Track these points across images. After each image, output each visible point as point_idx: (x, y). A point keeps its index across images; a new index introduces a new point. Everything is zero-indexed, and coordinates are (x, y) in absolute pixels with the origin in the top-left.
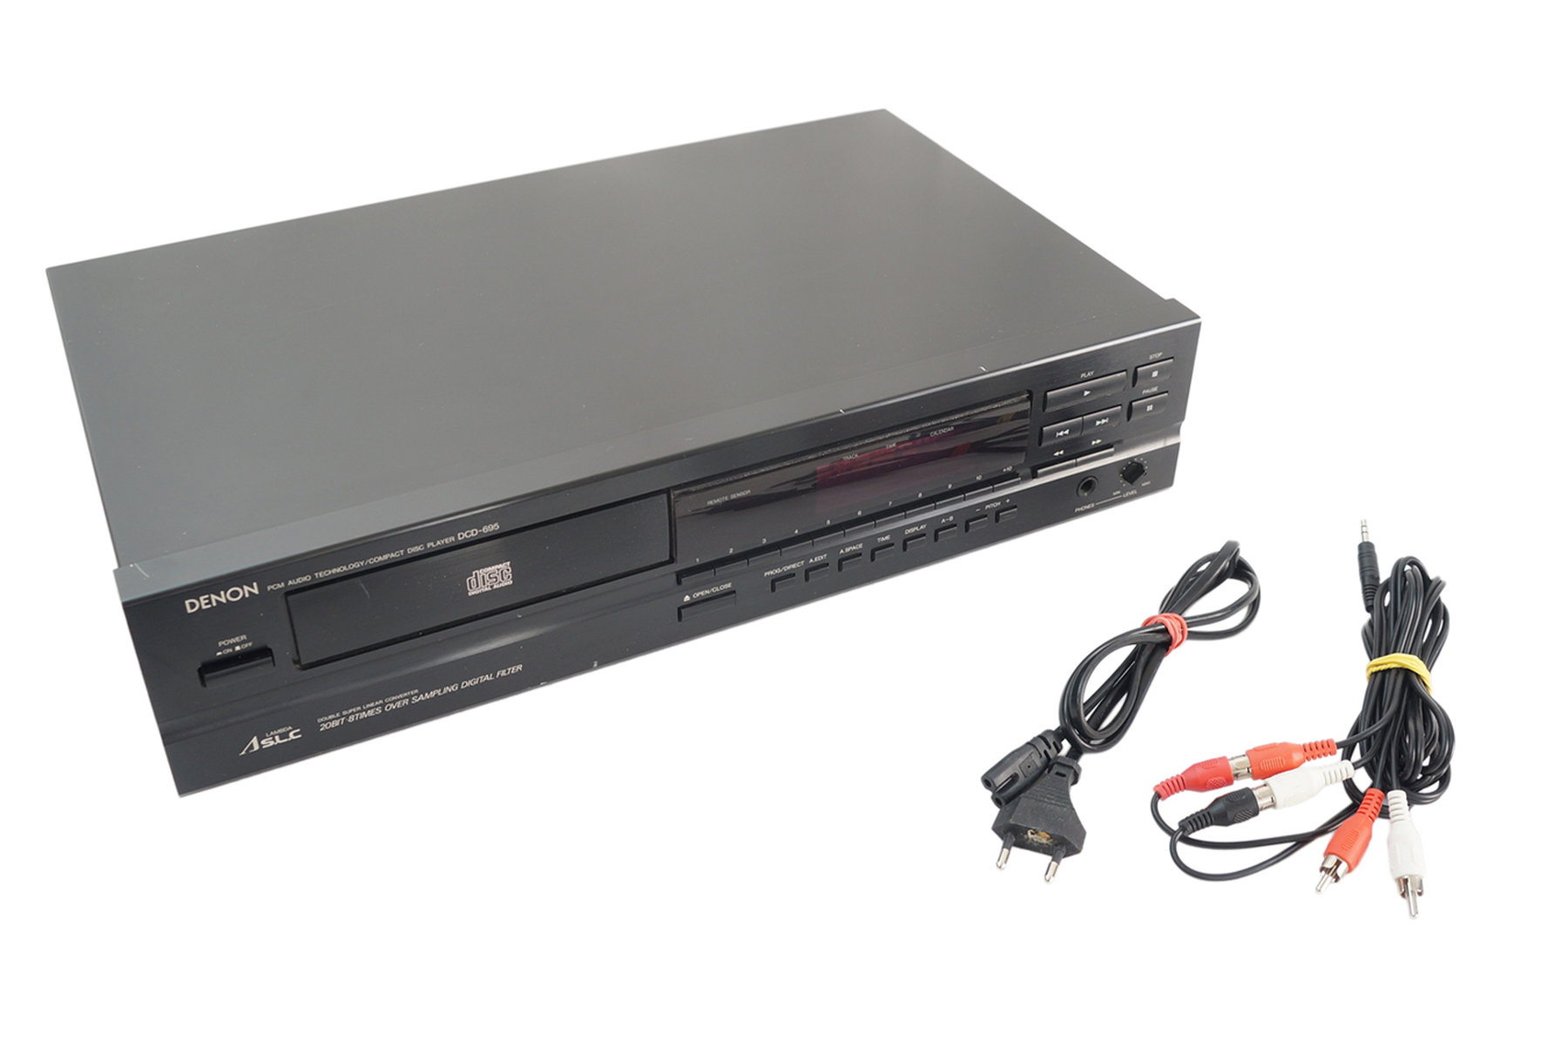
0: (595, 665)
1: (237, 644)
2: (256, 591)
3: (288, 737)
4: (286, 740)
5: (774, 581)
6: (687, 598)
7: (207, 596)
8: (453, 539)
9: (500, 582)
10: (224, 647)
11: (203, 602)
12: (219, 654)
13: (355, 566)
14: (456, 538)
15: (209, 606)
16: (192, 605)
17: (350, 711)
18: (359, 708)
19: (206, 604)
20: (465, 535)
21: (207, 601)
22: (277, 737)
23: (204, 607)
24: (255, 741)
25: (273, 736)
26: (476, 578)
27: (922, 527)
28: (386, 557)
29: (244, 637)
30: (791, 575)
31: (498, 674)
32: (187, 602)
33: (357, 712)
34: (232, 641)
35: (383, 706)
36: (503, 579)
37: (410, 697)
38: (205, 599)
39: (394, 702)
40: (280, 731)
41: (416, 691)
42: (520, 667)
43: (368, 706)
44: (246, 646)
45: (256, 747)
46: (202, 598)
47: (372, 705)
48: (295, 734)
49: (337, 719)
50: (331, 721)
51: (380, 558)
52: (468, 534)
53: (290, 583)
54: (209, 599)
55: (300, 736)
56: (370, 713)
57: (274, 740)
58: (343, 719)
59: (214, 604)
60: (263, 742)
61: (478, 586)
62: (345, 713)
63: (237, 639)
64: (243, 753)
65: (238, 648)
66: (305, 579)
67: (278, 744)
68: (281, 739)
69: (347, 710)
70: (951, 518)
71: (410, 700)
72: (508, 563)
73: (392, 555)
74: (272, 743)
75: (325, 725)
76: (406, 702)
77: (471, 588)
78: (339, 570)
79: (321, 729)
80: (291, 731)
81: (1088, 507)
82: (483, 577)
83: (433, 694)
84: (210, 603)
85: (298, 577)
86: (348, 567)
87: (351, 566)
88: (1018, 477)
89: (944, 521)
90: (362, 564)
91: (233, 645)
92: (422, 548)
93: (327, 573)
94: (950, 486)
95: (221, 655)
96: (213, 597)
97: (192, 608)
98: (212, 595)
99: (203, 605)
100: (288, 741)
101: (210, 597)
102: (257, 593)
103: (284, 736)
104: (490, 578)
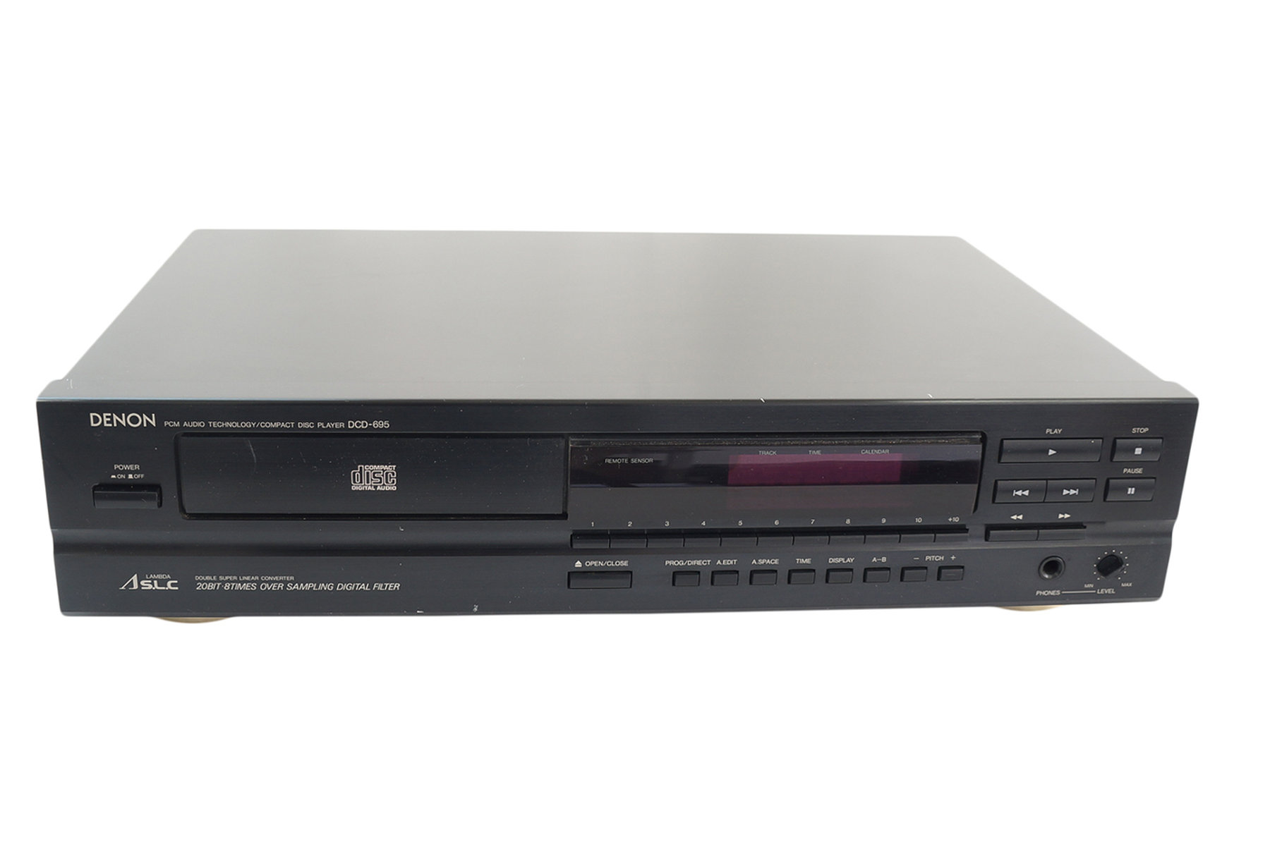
0: (476, 609)
1: (130, 472)
2: (153, 423)
3: (166, 586)
4: (163, 588)
5: (677, 574)
6: (578, 564)
7: (110, 415)
8: (342, 425)
9: (384, 485)
10: (117, 472)
11: (105, 420)
12: (113, 477)
13: (247, 425)
14: (346, 425)
16: (96, 420)
17: (227, 578)
18: (235, 578)
19: (108, 422)
20: (355, 424)
21: (109, 419)
22: (155, 582)
23: (106, 425)
24: (135, 578)
25: (153, 580)
26: (361, 472)
27: (848, 560)
28: (277, 425)
29: (137, 467)
30: (696, 572)
31: (375, 586)
32: (92, 415)
33: (233, 582)
34: (126, 467)
35: (259, 582)
36: (387, 482)
37: (286, 582)
38: (107, 417)
39: (270, 582)
40: (159, 576)
41: (292, 578)
42: (397, 586)
43: (244, 578)
44: (138, 476)
45: (136, 587)
46: (105, 415)
47: (248, 578)
49: (214, 582)
50: (208, 582)
51: (271, 425)
52: (358, 424)
53: (185, 424)
54: (111, 417)
55: (176, 588)
56: (246, 586)
57: (153, 584)
58: (219, 584)
59: (115, 425)
60: (142, 583)
61: (361, 482)
62: (221, 578)
63: (131, 467)
64: (123, 588)
65: (130, 476)
66: (199, 424)
67: (156, 590)
68: (159, 586)
69: (225, 576)
70: (884, 559)
71: (285, 586)
72: (394, 466)
73: (284, 424)
74: (150, 587)
75: (202, 585)
76: (281, 586)
77: (355, 482)
78: (231, 425)
79: (197, 588)
80: (169, 580)
81: (1053, 593)
82: (368, 473)
83: (308, 586)
84: (111, 422)
85: (193, 421)
86: (239, 425)
87: (243, 425)
88: (967, 532)
89: (875, 559)
90: (254, 425)
91: (127, 472)
92: (312, 425)
93: (220, 424)
94: (884, 521)
95: (114, 478)
96: (115, 417)
97: (95, 423)
98: (114, 415)
99: (105, 422)
100: (165, 590)
101: (112, 415)
102: (154, 425)
103: (162, 583)
104: (375, 477)
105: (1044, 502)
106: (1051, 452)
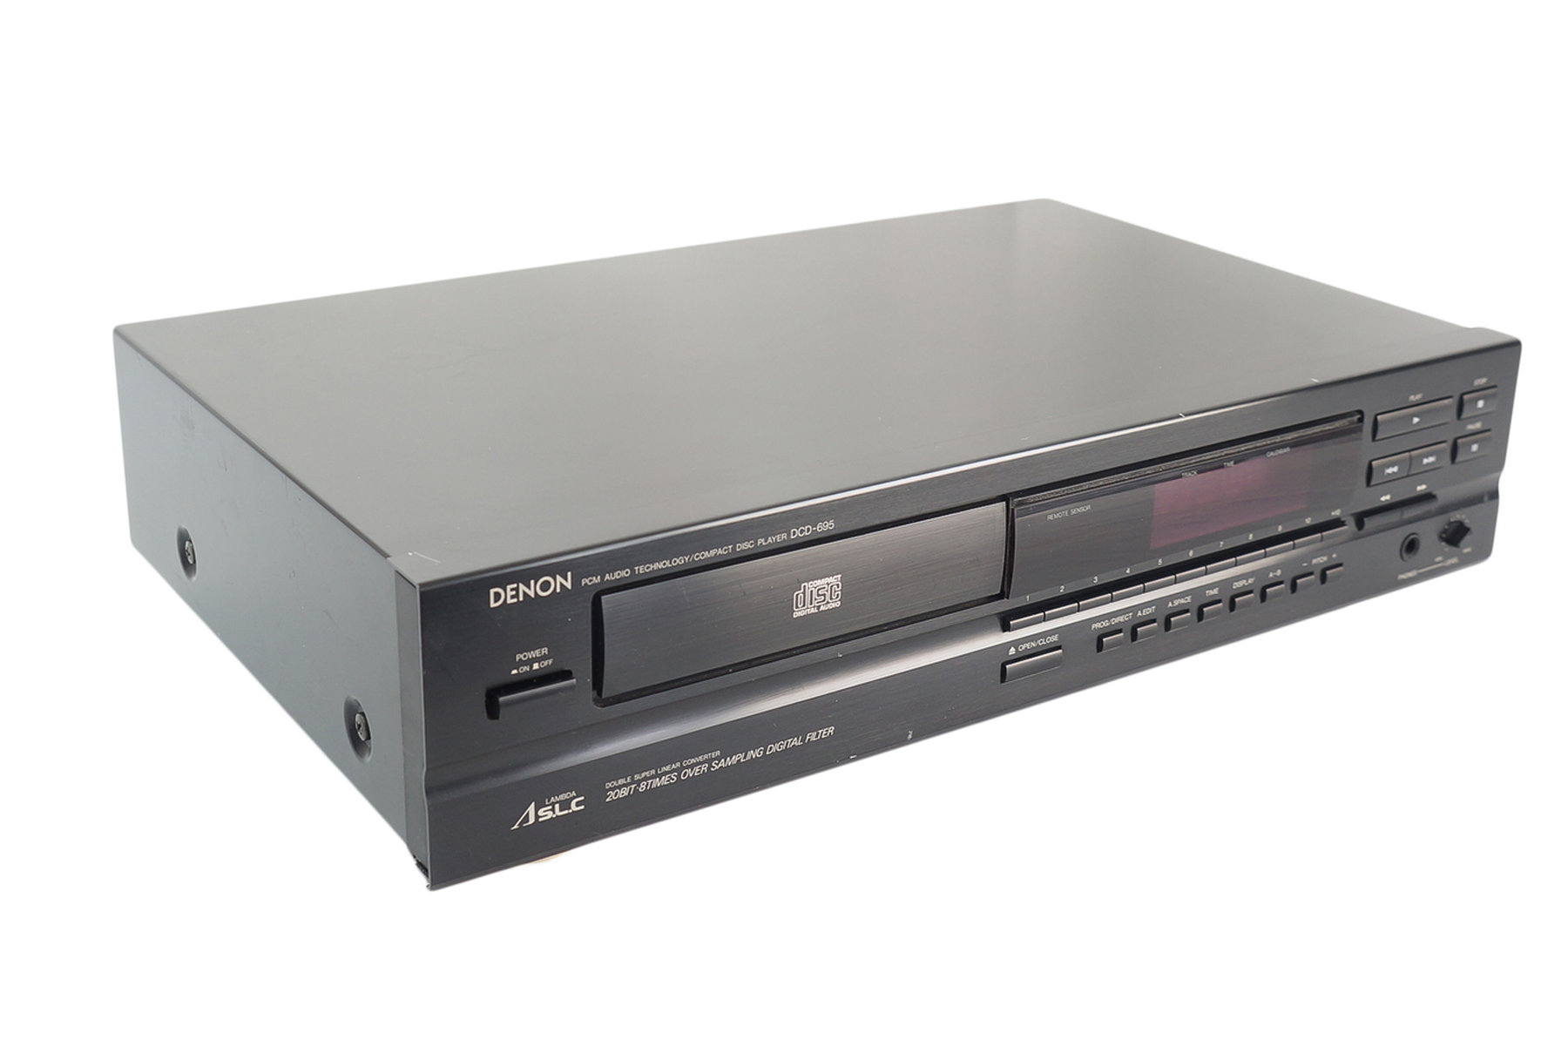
0: (910, 736)
1: (536, 660)
2: (568, 585)
3: (570, 808)
4: (566, 812)
5: (1100, 640)
6: (1012, 651)
7: (515, 586)
8: (784, 536)
9: (828, 602)
10: (522, 663)
11: (510, 593)
12: (514, 672)
13: (679, 561)
14: (789, 535)
15: (515, 600)
16: (497, 597)
17: (643, 775)
18: (653, 772)
19: (512, 597)
20: (798, 533)
21: (514, 593)
22: (557, 806)
23: (510, 601)
24: (532, 808)
25: (553, 804)
26: (804, 593)
27: (1250, 581)
28: (713, 553)
29: (545, 651)
30: (1119, 630)
31: (808, 738)
32: (492, 591)
33: (650, 778)
34: (532, 655)
35: (679, 770)
36: (831, 599)
37: (709, 761)
38: (512, 590)
39: (692, 767)
40: (562, 797)
41: (718, 753)
42: (831, 730)
43: (664, 769)
44: (546, 663)
45: (532, 820)
46: (509, 587)
47: (667, 769)
48: (578, 804)
49: (627, 786)
50: (620, 787)
51: (707, 554)
52: (801, 532)
53: (607, 577)
54: (517, 589)
55: (582, 807)
56: (665, 780)
57: (553, 810)
58: (633, 786)
59: (521, 599)
60: (540, 812)
61: (804, 606)
62: (637, 777)
63: (536, 653)
64: (515, 827)
65: (536, 666)
66: (623, 574)
67: (557, 816)
68: (561, 810)
69: (640, 773)
70: (1279, 572)
71: (710, 766)
72: (839, 576)
73: (720, 552)
74: (550, 815)
75: (613, 794)
76: (705, 768)
77: (797, 607)
78: (661, 566)
79: (608, 800)
80: (574, 798)
81: (1410, 574)
82: (812, 591)
83: (735, 759)
84: (517, 596)
85: (616, 571)
86: (671, 563)
87: (675, 562)
88: (1344, 525)
89: (1271, 575)
90: (687, 559)
91: (530, 662)
92: (751, 544)
93: (648, 568)
94: (1280, 528)
95: (516, 674)
96: (522, 587)
97: (496, 601)
98: (520, 585)
99: (509, 597)
100: (569, 813)
101: (518, 586)
102: (570, 587)
103: (565, 805)
104: (819, 595)
105: (1408, 476)
106: (1416, 420)
